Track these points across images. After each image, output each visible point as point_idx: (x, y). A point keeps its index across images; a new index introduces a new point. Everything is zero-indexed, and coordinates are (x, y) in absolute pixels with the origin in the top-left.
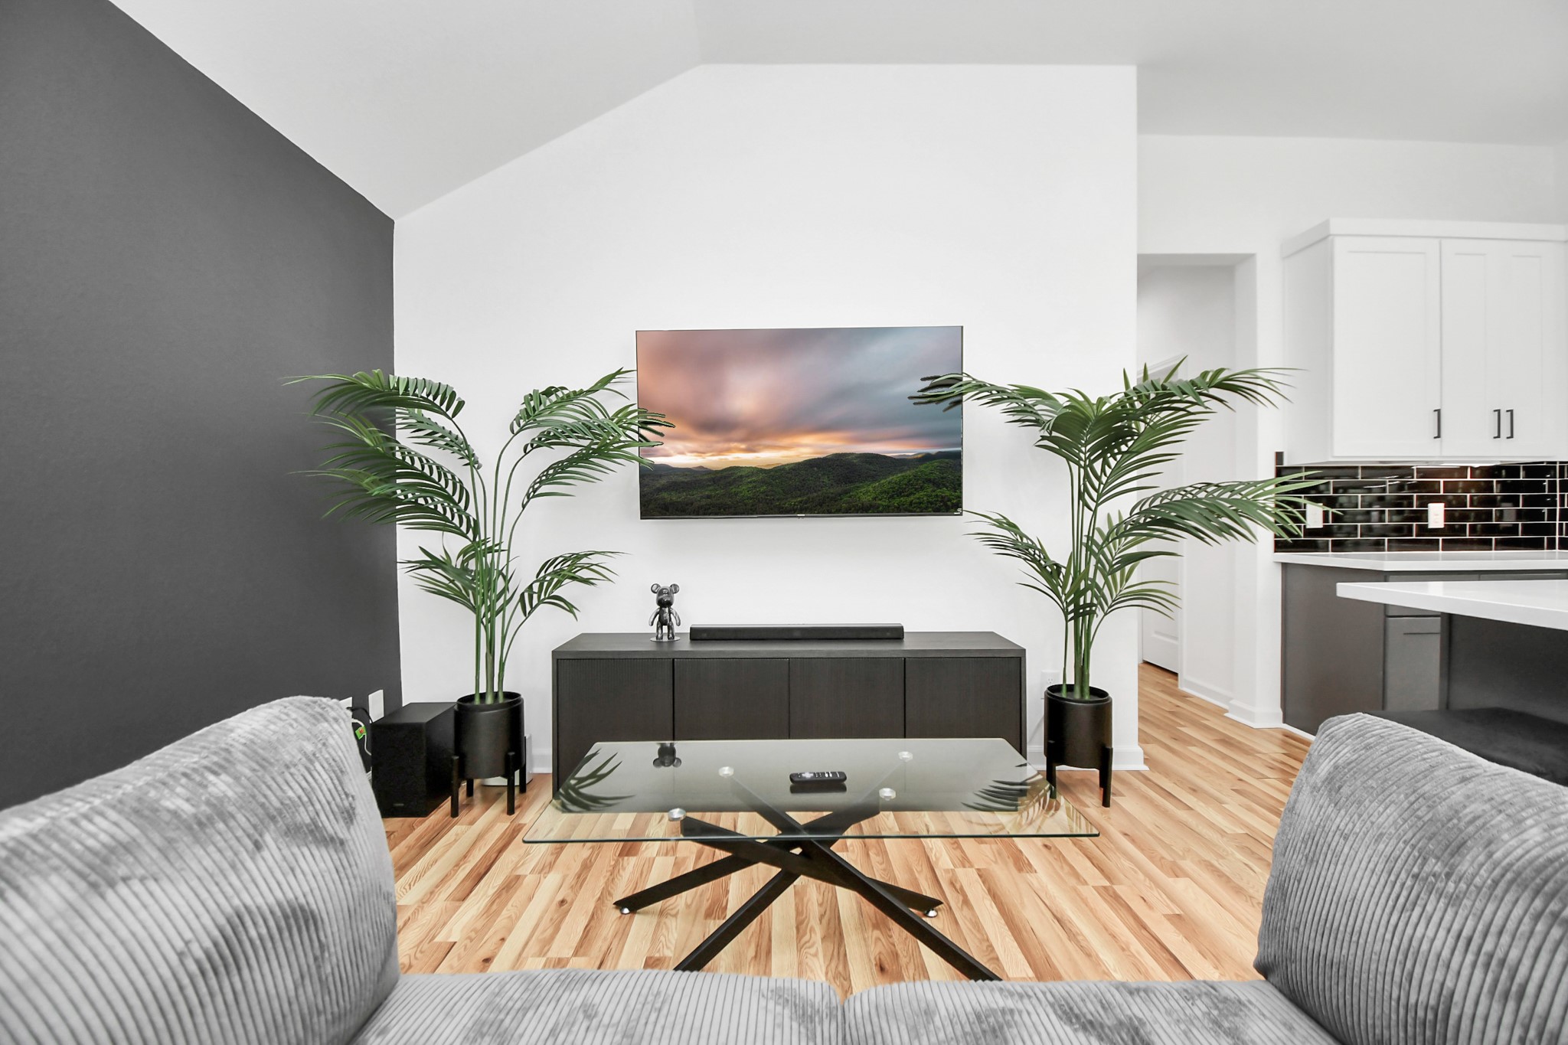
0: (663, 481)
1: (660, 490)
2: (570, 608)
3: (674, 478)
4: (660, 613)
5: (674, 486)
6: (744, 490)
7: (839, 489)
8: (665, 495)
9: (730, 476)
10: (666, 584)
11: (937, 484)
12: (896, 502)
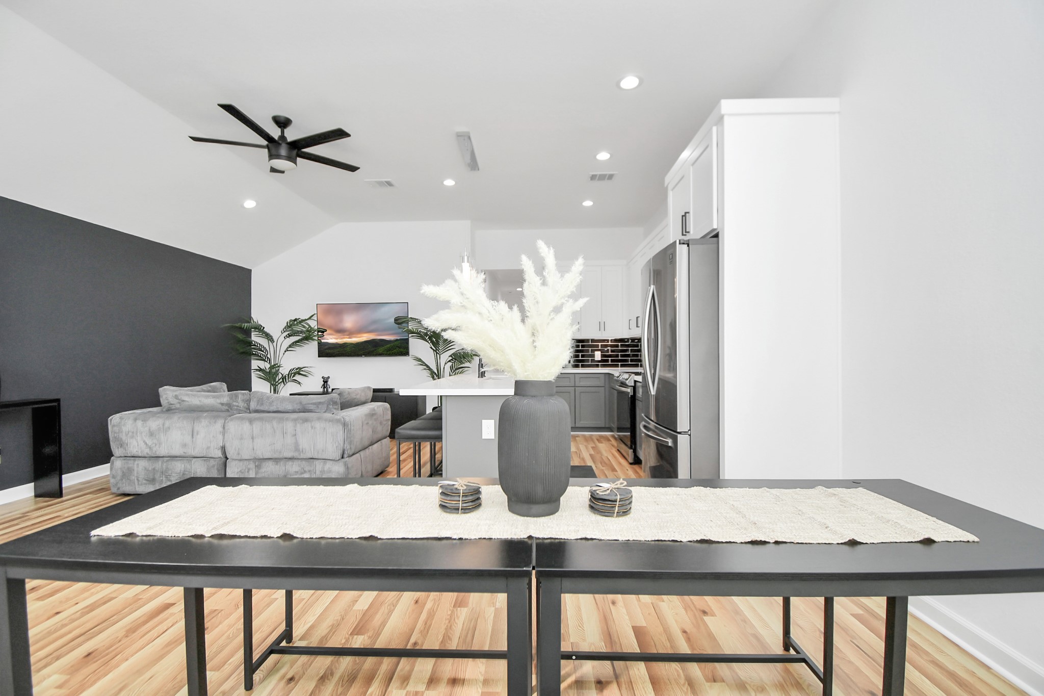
0: (327, 347)
1: (326, 349)
2: (299, 383)
3: (330, 346)
4: (324, 385)
5: (330, 348)
6: (348, 349)
7: (373, 349)
8: (327, 351)
9: (344, 345)
10: (326, 376)
11: (399, 347)
12: (389, 353)
